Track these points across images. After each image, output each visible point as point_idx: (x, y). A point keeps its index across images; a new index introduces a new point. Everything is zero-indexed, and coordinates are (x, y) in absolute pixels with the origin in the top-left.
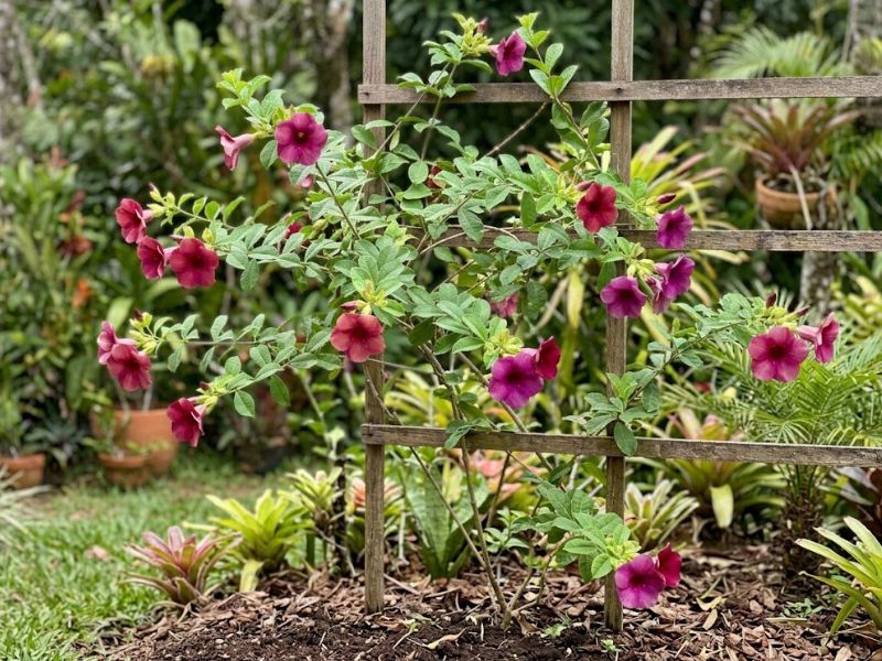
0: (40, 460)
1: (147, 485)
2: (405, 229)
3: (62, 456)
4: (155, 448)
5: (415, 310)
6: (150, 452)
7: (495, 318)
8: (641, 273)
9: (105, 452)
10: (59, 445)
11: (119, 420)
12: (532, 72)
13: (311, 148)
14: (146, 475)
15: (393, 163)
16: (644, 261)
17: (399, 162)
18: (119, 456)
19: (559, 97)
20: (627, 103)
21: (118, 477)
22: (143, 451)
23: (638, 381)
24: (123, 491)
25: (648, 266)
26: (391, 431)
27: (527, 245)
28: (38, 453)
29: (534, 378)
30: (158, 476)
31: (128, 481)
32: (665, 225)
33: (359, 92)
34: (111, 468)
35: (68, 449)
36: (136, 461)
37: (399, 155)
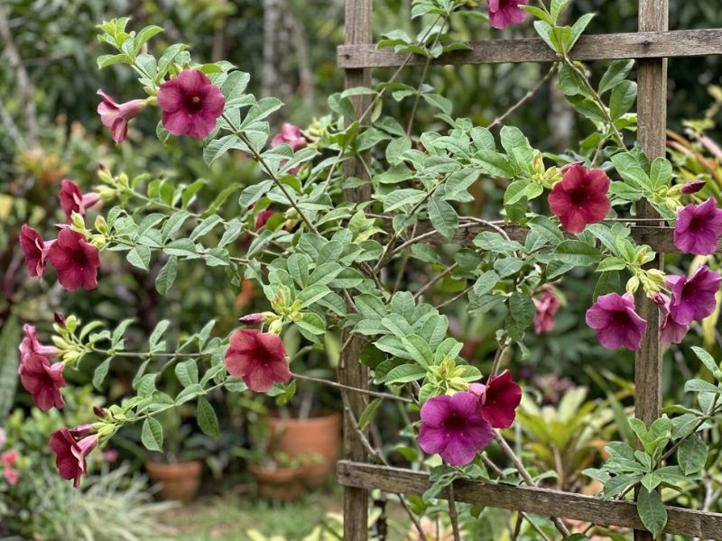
0: (194, 468)
1: (298, 501)
2: (373, 221)
3: (216, 464)
4: (305, 459)
5: (360, 324)
6: (301, 465)
7: (449, 340)
8: (646, 287)
9: (257, 464)
10: (216, 453)
11: (273, 428)
12: (536, 23)
13: (203, 116)
14: (297, 490)
15: (371, 139)
16: (653, 271)
17: (380, 138)
18: (269, 469)
19: (569, 54)
20: (659, 60)
21: (268, 491)
22: (294, 464)
23: (673, 431)
24: (271, 505)
25: (657, 279)
26: (372, 471)
27: (515, 245)
28: (195, 460)
29: (480, 425)
30: (310, 489)
31: (277, 494)
32: (687, 221)
33: (339, 53)
34: (262, 482)
35: (224, 458)
36: (285, 475)
37: (379, 129)
